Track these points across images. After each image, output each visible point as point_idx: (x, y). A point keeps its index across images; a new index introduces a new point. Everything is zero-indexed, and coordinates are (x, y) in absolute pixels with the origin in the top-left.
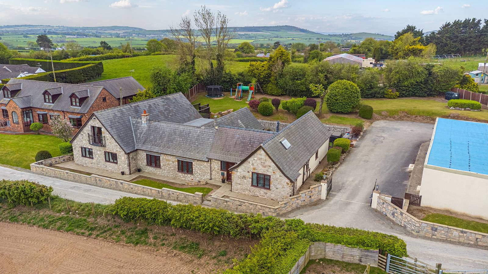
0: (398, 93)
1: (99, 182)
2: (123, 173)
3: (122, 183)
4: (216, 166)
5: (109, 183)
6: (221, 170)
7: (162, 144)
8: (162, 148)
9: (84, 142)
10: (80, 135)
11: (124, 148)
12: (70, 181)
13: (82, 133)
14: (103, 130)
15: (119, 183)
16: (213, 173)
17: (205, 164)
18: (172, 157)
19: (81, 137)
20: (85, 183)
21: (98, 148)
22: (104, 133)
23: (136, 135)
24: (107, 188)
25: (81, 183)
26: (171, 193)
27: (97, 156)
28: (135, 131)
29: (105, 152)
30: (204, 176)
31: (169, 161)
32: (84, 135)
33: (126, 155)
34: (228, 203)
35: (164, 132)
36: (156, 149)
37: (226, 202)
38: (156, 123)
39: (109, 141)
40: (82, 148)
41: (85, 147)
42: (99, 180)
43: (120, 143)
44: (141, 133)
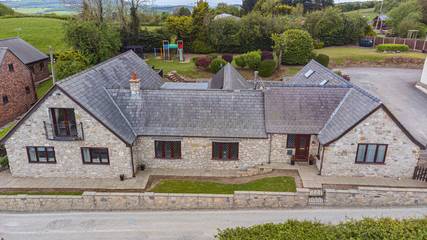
0: (323, 43)
1: (101, 203)
2: (122, 178)
3: (152, 198)
4: (280, 142)
5: (125, 201)
6: (287, 147)
7: (180, 122)
8: (182, 129)
9: (34, 137)
10: (22, 127)
11: (124, 137)
12: (33, 211)
13: (27, 122)
14: (78, 112)
15: (146, 198)
16: (274, 152)
17: (261, 142)
18: (202, 140)
19: (26, 131)
20: (69, 211)
21: (66, 144)
22: (80, 117)
23: (127, 115)
24: (121, 210)
25: (62, 211)
26: (252, 197)
27: (65, 157)
28: (123, 108)
29: (82, 149)
30: (257, 159)
31: (197, 145)
32: (34, 125)
33: (128, 148)
34: (357, 196)
35: (174, 105)
36: (173, 131)
37: (354, 195)
38: (156, 92)
39: (90, 129)
40: (28, 148)
41: (35, 145)
42: (102, 200)
43: (114, 130)
44: (134, 111)
